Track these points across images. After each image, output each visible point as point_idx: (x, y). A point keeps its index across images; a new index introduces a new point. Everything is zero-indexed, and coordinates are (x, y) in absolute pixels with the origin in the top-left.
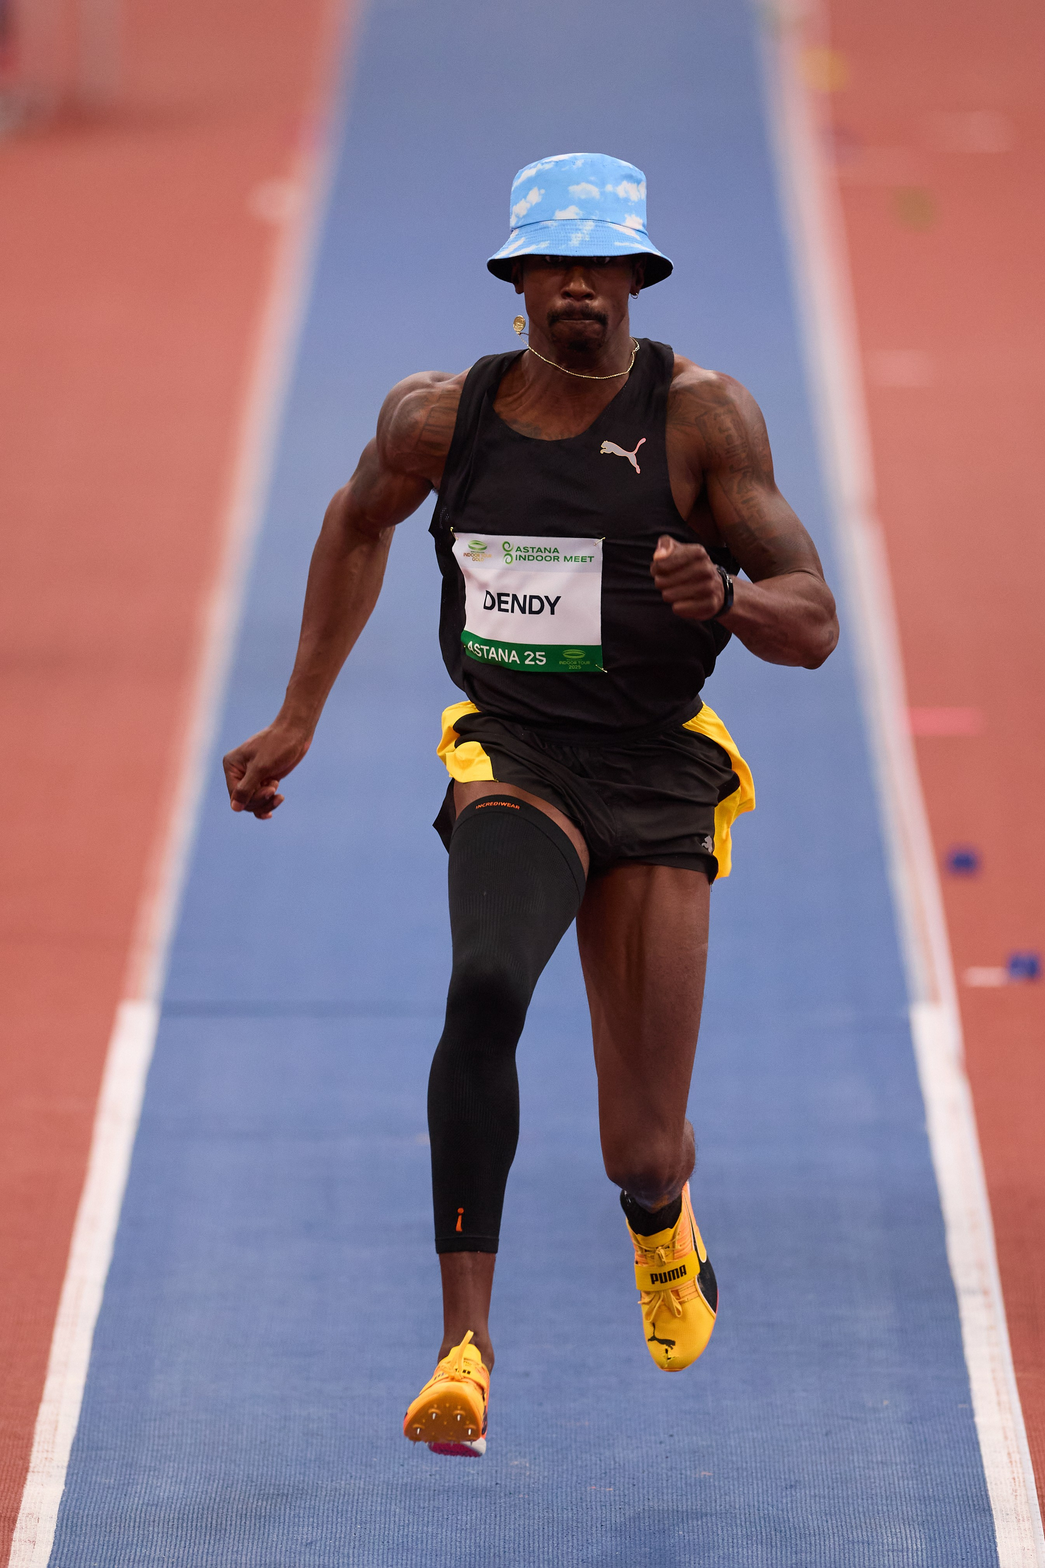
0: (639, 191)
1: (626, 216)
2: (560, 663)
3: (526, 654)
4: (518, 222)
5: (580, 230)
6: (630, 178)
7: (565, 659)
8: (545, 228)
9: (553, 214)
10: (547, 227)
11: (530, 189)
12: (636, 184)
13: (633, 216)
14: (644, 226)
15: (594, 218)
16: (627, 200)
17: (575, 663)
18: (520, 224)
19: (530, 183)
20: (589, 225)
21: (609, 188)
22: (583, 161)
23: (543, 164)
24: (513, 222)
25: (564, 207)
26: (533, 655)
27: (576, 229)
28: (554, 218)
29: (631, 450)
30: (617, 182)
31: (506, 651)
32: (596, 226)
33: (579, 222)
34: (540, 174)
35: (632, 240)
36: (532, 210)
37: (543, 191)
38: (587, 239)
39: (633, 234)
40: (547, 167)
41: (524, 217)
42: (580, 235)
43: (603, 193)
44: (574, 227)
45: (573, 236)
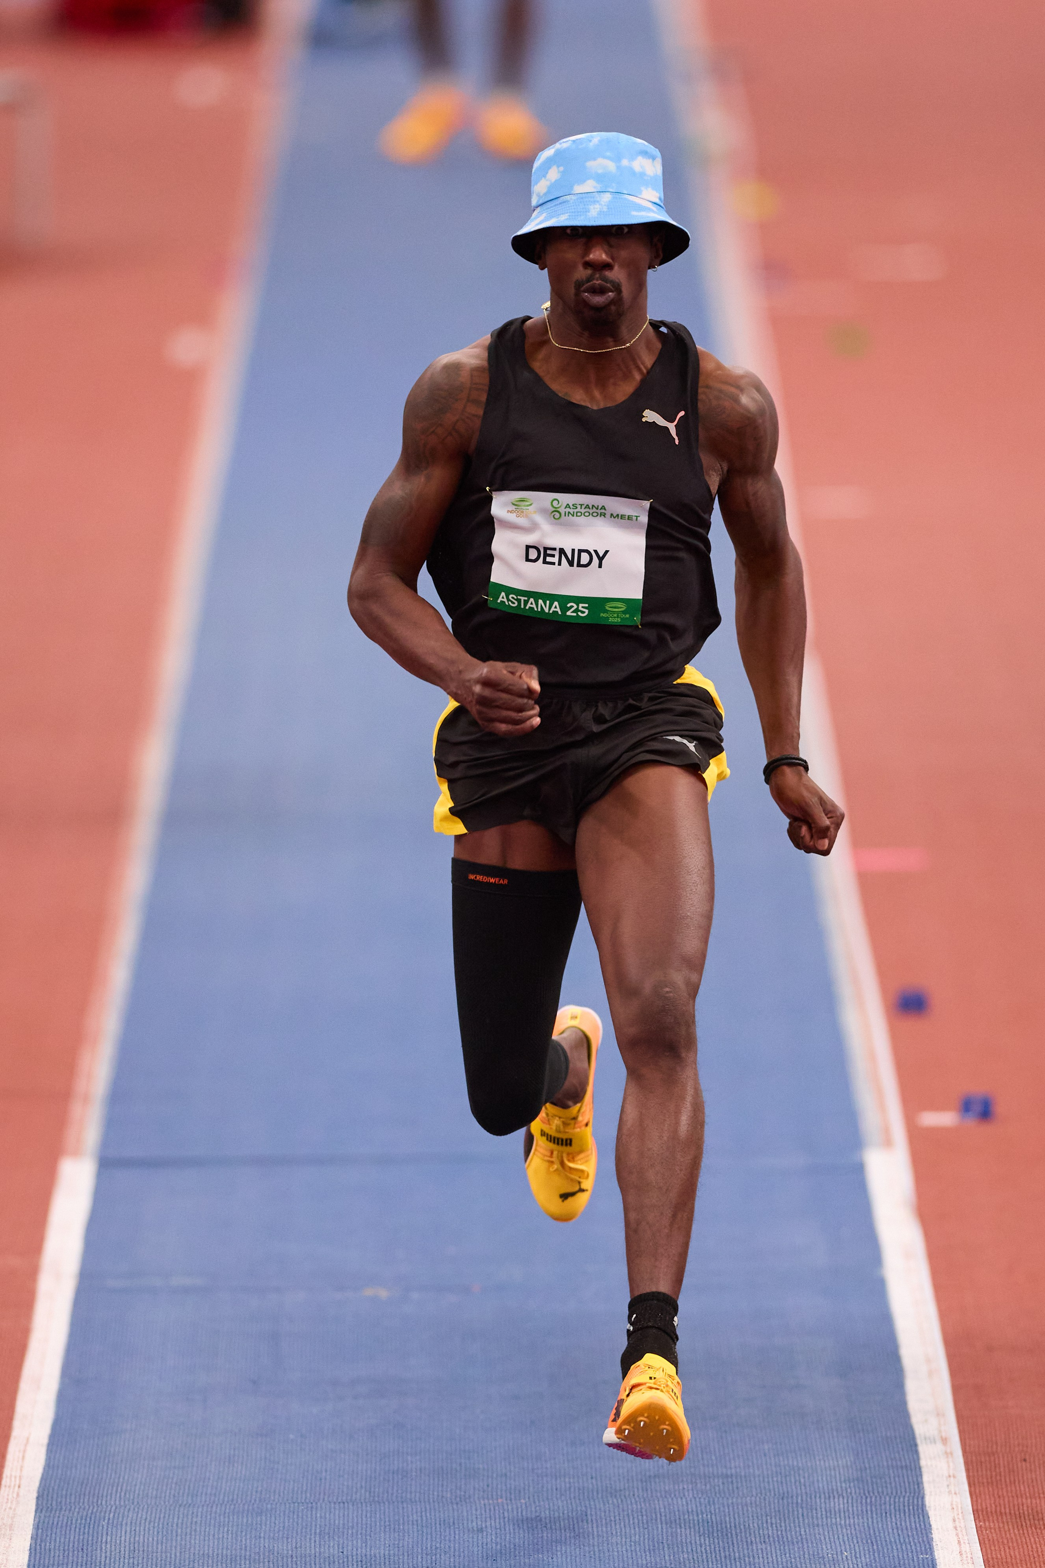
0: (654, 167)
1: (643, 188)
2: (602, 615)
3: (569, 605)
4: (538, 201)
5: (598, 202)
6: (645, 153)
7: (606, 611)
8: (564, 202)
9: (572, 187)
10: (567, 201)
11: (550, 168)
12: (651, 160)
13: (650, 189)
14: (660, 199)
15: (611, 190)
16: (642, 174)
17: (615, 615)
18: (541, 202)
19: (550, 162)
20: (607, 197)
21: (625, 162)
22: (599, 138)
23: (561, 144)
24: (534, 201)
25: (582, 181)
26: (575, 607)
27: (594, 201)
28: (573, 192)
29: (672, 422)
30: (632, 158)
31: (548, 602)
32: (614, 198)
33: (596, 195)
34: (558, 153)
35: (649, 210)
36: (552, 187)
37: (561, 169)
38: (605, 210)
39: (650, 205)
40: (565, 145)
41: (545, 194)
42: (597, 206)
43: (618, 168)
44: (592, 200)
45: (592, 207)
